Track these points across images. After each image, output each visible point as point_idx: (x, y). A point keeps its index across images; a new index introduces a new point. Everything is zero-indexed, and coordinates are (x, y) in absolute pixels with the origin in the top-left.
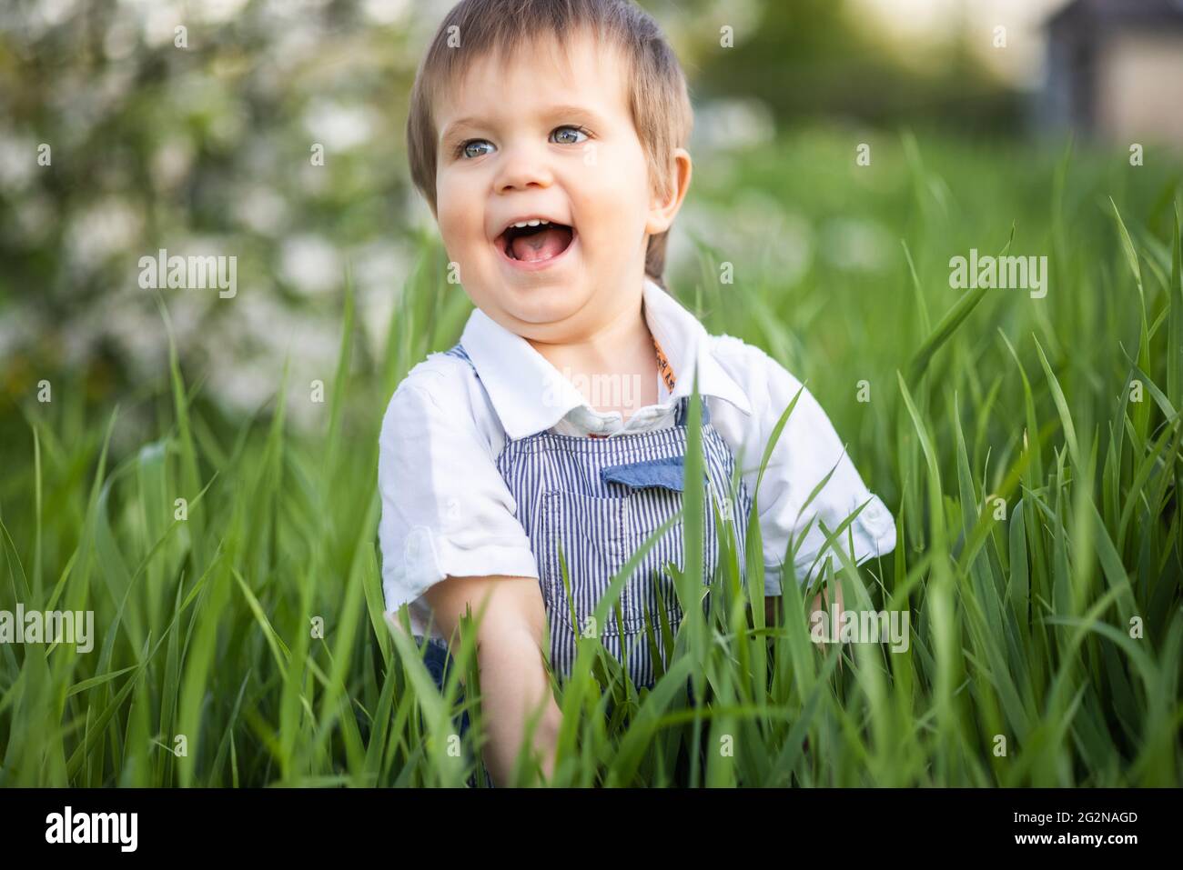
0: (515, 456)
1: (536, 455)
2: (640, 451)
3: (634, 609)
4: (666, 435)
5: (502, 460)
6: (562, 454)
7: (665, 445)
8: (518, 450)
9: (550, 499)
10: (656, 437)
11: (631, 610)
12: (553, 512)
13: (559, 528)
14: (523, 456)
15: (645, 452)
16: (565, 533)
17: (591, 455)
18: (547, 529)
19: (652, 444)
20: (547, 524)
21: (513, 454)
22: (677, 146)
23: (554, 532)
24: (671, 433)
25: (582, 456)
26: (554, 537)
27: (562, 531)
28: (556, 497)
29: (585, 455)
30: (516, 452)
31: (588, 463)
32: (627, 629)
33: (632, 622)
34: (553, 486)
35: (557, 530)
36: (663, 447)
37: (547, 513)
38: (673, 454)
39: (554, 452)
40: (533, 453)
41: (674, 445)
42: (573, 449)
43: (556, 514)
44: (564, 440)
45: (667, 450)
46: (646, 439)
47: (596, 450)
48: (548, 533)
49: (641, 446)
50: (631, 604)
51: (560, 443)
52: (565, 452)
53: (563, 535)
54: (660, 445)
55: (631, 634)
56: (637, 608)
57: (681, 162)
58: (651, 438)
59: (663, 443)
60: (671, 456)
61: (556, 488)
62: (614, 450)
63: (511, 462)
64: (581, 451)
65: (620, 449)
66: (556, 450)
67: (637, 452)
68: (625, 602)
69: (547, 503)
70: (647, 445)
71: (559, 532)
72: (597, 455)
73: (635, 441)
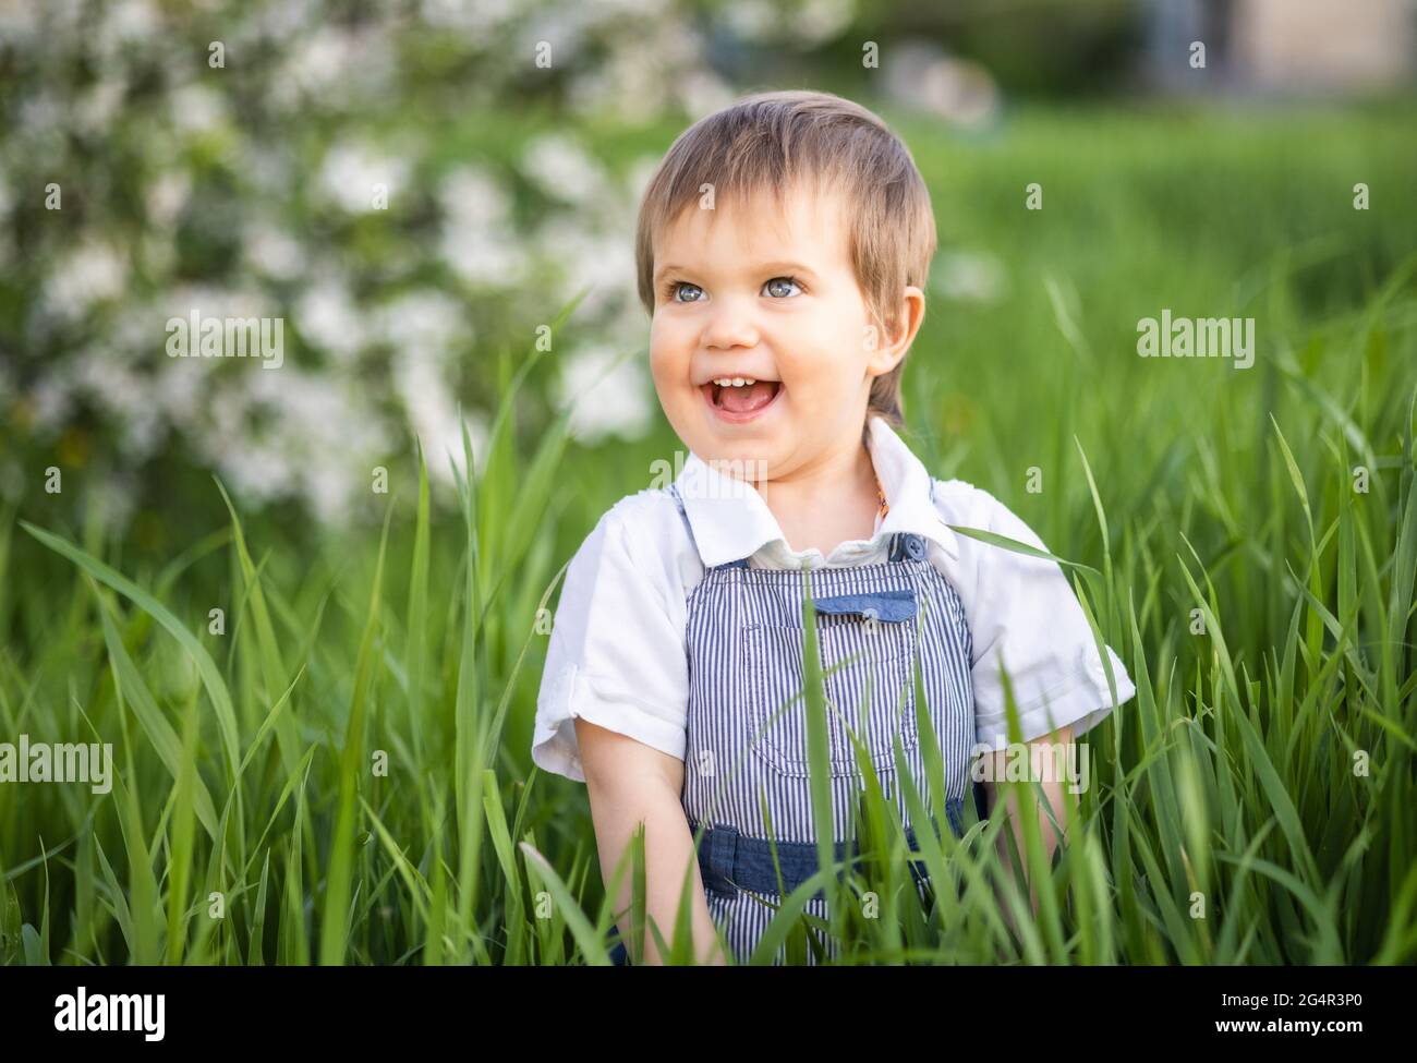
0: (711, 588)
1: (733, 585)
2: (845, 585)
3: (843, 750)
4: (875, 570)
5: (698, 591)
6: (763, 588)
7: (874, 580)
8: (715, 581)
9: (751, 633)
10: (864, 572)
11: (840, 750)
12: (755, 646)
13: (761, 662)
14: (719, 587)
15: (851, 586)
16: (768, 667)
17: (793, 588)
18: (749, 664)
19: (859, 579)
20: (749, 659)
21: (709, 585)
22: (909, 285)
23: (756, 667)
24: (881, 569)
25: (783, 589)
26: (756, 672)
27: (764, 664)
28: (757, 631)
29: (786, 588)
30: (712, 584)
31: (790, 595)
32: (836, 772)
33: (842, 764)
34: (753, 620)
35: (759, 665)
36: (871, 583)
37: (749, 649)
38: (881, 589)
39: (755, 587)
40: (730, 583)
41: (883, 581)
42: (774, 582)
43: (758, 648)
44: (766, 573)
45: (875, 585)
46: (852, 574)
47: (798, 583)
48: (750, 667)
49: (847, 580)
50: (840, 743)
51: (761, 577)
52: (766, 587)
53: (765, 670)
54: (868, 580)
55: (842, 778)
56: (846, 748)
57: (913, 300)
58: (858, 573)
59: (871, 578)
60: (879, 591)
61: (757, 622)
62: (817, 583)
63: (706, 592)
64: (783, 584)
65: (823, 582)
66: (758, 585)
67: (842, 586)
68: (833, 741)
69: (748, 637)
70: (853, 579)
71: (762, 668)
72: (799, 588)
73: (840, 575)
